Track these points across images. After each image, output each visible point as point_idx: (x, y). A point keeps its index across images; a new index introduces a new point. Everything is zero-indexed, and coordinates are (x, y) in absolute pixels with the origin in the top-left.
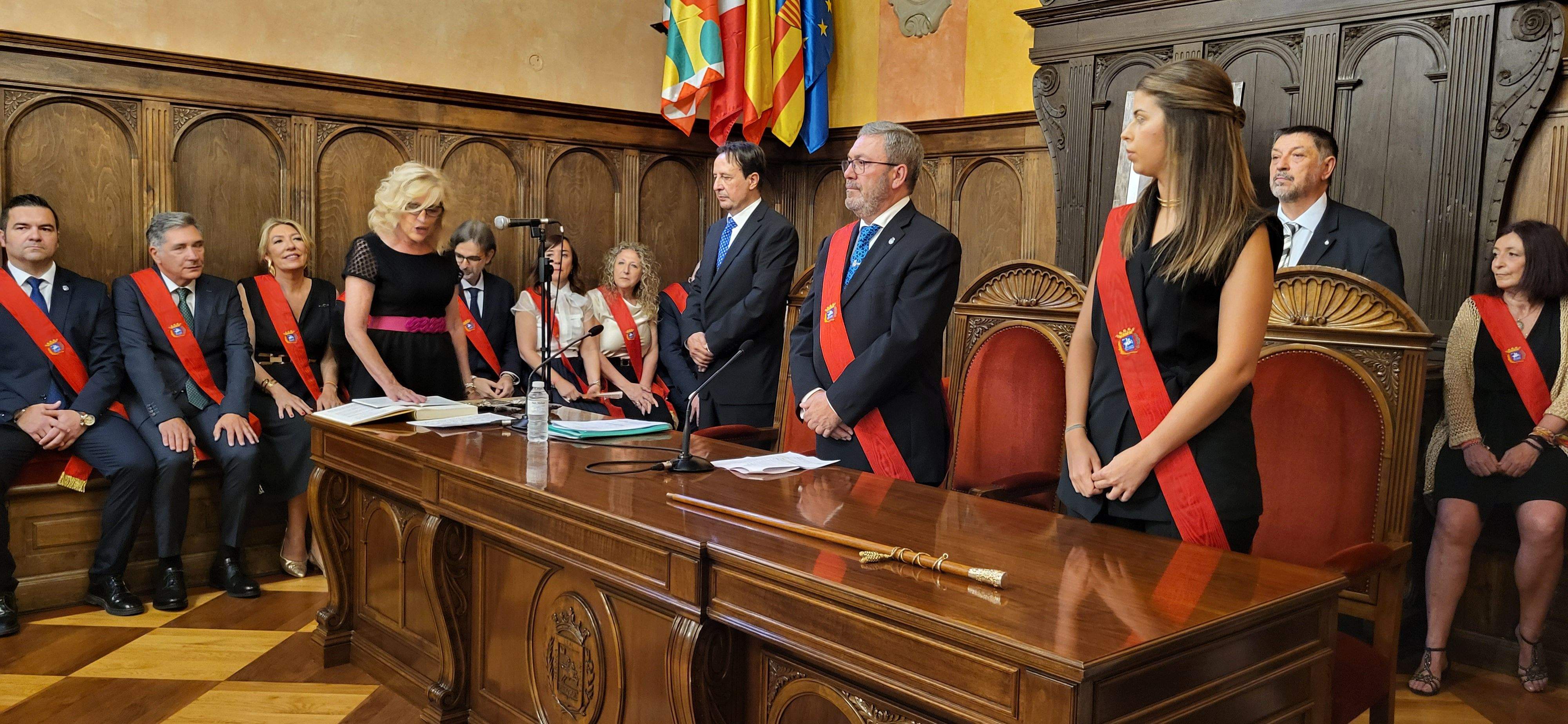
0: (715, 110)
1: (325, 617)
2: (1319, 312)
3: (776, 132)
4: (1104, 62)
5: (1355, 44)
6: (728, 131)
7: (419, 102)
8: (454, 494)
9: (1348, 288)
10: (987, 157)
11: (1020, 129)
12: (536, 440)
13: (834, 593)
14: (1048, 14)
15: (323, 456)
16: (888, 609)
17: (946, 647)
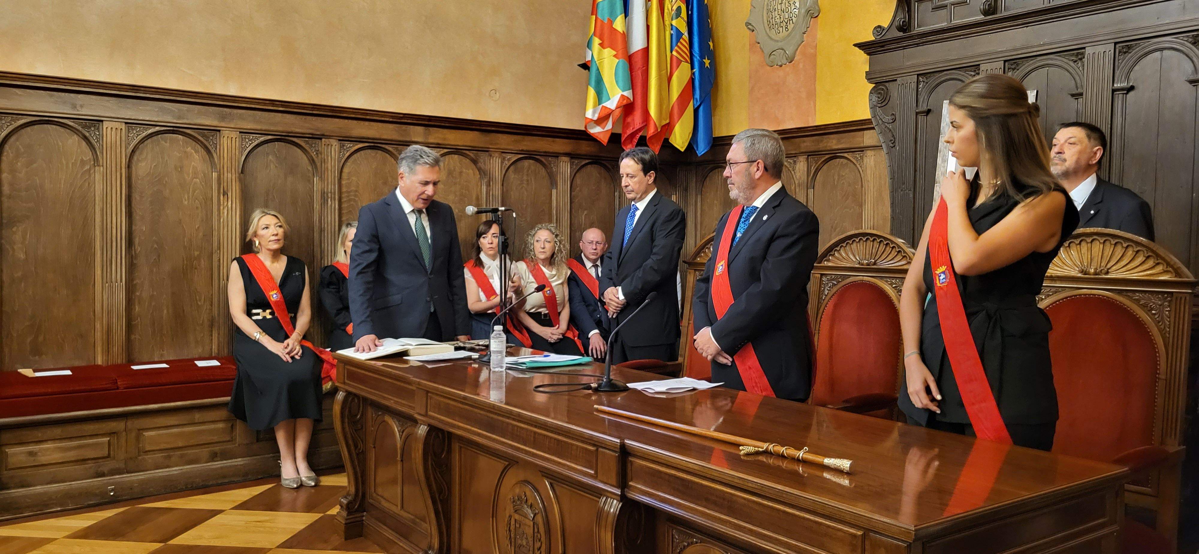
0: (626, 126)
1: (345, 501)
2: (1102, 264)
3: (672, 141)
4: (925, 79)
5: (1127, 58)
6: (635, 141)
7: (412, 127)
8: (439, 408)
9: (1125, 245)
10: (834, 155)
11: (861, 133)
12: (497, 370)
13: (721, 476)
14: (881, 45)
15: (344, 383)
16: (762, 487)
17: (807, 516)
